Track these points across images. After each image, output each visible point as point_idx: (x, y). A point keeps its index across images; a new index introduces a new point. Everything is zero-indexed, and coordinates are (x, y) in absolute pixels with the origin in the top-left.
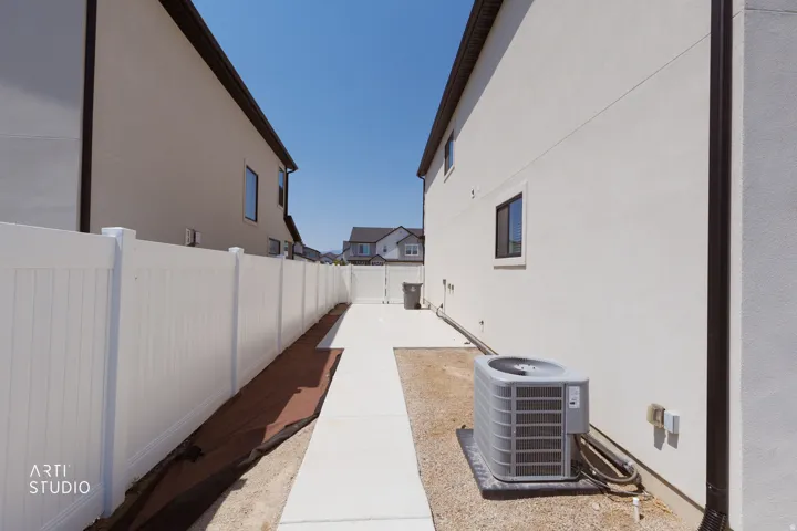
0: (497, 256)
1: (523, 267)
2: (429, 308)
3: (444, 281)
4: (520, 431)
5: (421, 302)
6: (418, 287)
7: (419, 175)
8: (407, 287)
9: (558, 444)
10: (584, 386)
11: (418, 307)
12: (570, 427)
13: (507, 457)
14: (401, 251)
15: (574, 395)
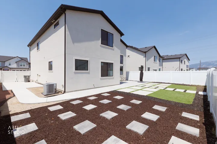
0: (49, 70)
1: (53, 72)
2: (33, 81)
3: (38, 75)
4: (49, 89)
5: (30, 80)
6: (29, 76)
7: (28, 46)
8: (25, 77)
9: (53, 90)
10: (56, 84)
11: (29, 81)
12: (54, 88)
13: (47, 92)
14: (18, 65)
15: (55, 85)
